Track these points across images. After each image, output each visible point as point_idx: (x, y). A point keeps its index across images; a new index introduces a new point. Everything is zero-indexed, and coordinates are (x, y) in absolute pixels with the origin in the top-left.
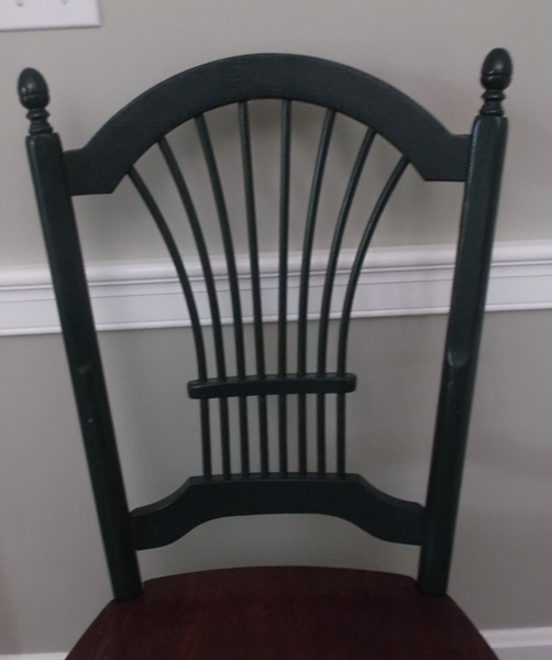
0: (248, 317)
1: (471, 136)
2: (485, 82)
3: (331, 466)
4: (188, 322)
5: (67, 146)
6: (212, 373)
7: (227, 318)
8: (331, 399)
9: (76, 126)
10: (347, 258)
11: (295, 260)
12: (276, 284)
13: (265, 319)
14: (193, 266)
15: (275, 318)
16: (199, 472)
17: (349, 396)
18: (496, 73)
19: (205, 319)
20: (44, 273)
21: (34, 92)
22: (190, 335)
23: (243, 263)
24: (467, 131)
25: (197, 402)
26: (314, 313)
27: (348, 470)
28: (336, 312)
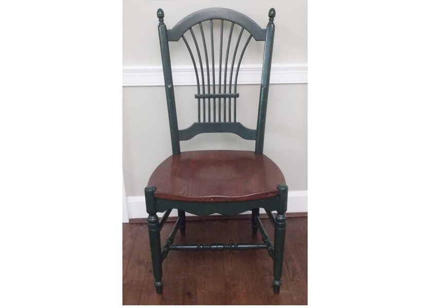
0: (211, 83)
1: (266, 30)
2: (269, 16)
3: (232, 121)
4: (196, 84)
5: (167, 29)
6: (201, 93)
7: (206, 83)
8: (232, 99)
9: (170, 24)
10: (236, 66)
11: (223, 66)
12: (218, 73)
13: (216, 84)
14: (198, 67)
15: (218, 84)
16: (197, 121)
17: (237, 98)
18: (272, 14)
19: (201, 83)
20: (161, 67)
21: (161, 14)
22: (197, 87)
23: (211, 66)
24: (266, 28)
25: (197, 99)
26: (228, 83)
27: (237, 121)
28: (233, 83)
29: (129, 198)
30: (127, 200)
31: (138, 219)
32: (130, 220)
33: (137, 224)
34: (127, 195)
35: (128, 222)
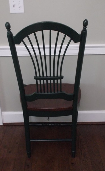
29: (3, 112)
30: (2, 113)
31: (7, 123)
32: (3, 124)
33: (6, 126)
34: (2, 111)
35: (2, 124)
